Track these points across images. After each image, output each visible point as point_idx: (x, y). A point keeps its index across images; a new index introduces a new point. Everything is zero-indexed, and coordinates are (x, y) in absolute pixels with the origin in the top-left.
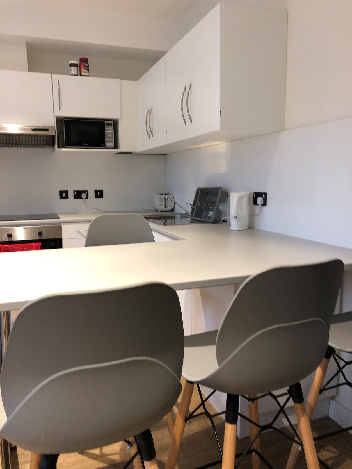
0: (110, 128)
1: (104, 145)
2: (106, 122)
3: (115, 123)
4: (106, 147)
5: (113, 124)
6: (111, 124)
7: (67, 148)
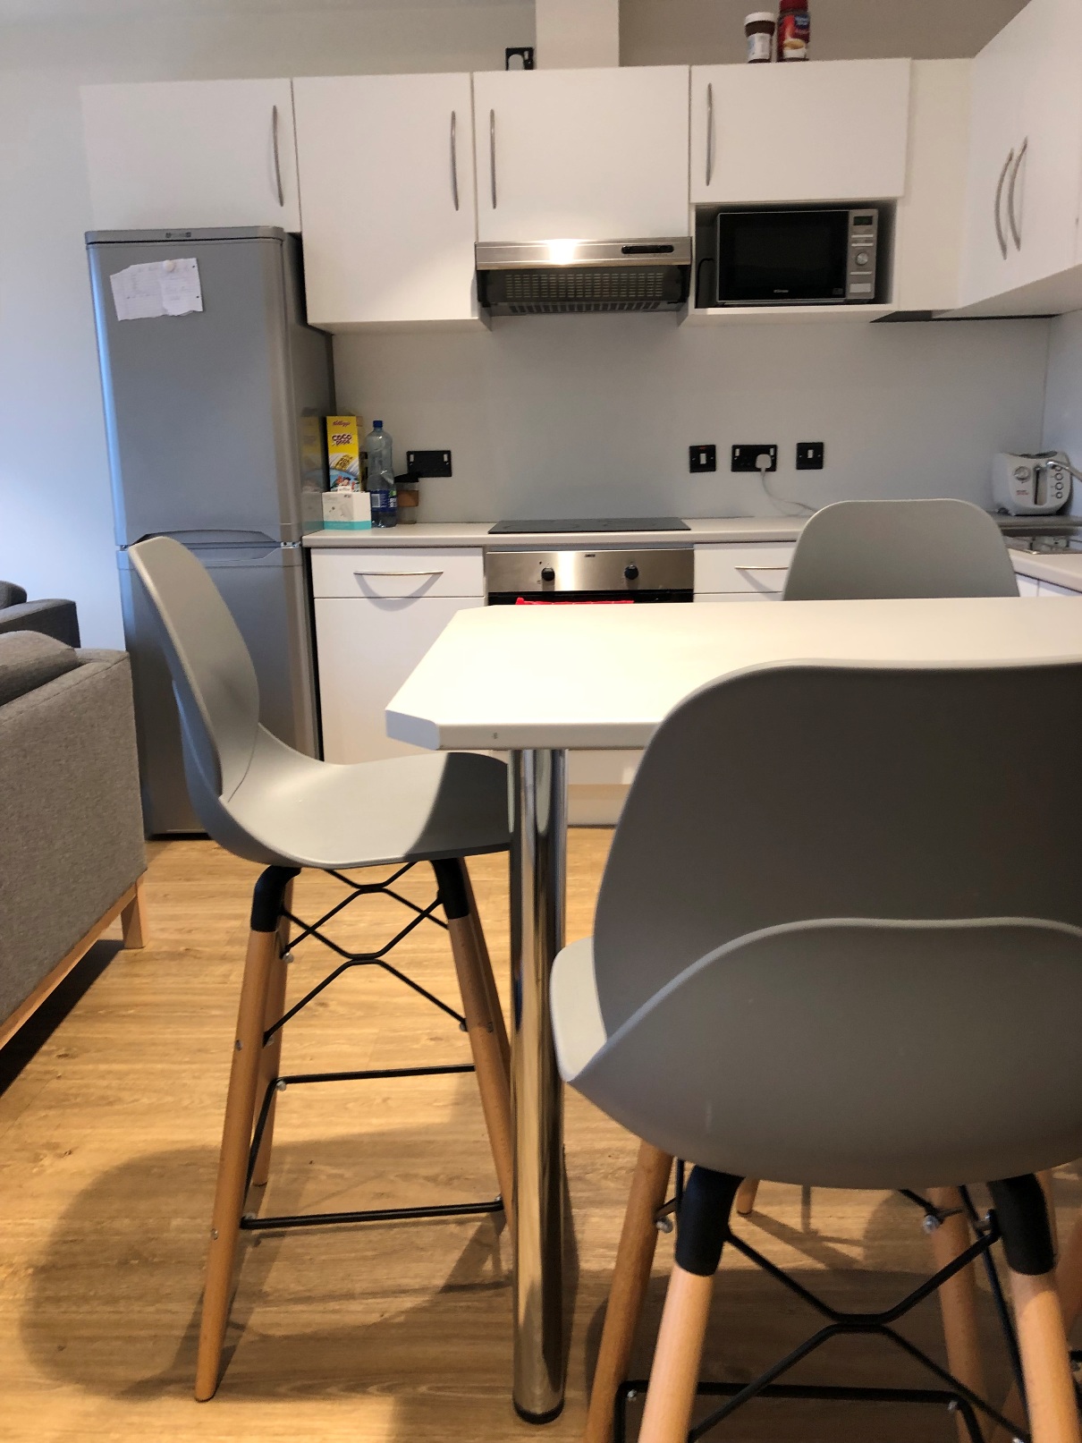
0: (866, 233)
1: (840, 290)
2: (854, 213)
3: (882, 215)
4: (849, 297)
5: (875, 221)
6: (868, 221)
7: (723, 306)
